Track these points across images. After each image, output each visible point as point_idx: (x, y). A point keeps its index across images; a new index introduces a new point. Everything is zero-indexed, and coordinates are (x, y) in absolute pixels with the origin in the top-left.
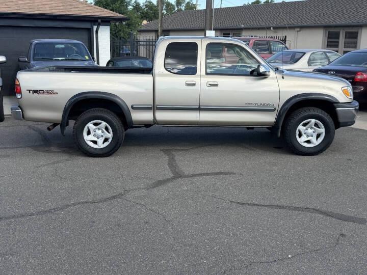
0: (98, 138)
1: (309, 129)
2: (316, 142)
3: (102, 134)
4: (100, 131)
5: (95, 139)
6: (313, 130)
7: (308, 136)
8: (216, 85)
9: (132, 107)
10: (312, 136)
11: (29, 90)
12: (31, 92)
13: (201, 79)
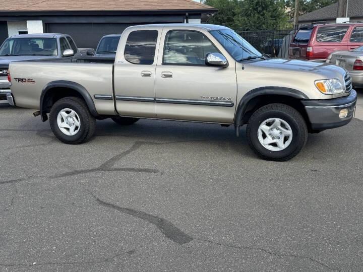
0: (70, 126)
1: (275, 130)
2: (282, 146)
3: (73, 122)
4: (72, 119)
5: (68, 127)
6: (279, 131)
7: (273, 138)
8: (170, 76)
9: (94, 97)
10: (279, 138)
11: (16, 79)
12: (17, 80)
13: (156, 70)
